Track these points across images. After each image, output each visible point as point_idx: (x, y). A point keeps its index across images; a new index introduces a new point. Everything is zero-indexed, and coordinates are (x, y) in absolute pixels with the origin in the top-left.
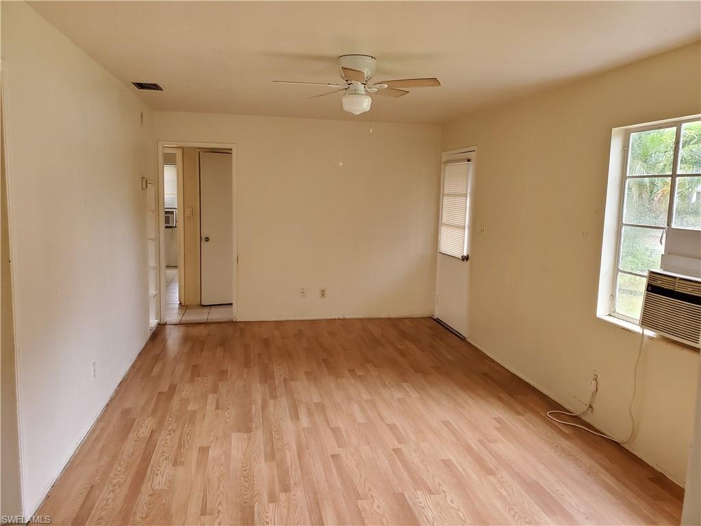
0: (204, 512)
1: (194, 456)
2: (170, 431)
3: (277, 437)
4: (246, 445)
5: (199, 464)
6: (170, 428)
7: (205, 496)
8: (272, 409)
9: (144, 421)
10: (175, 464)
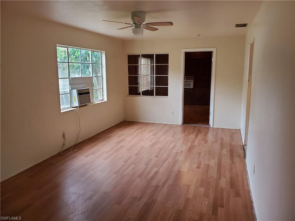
0: (200, 153)
1: (202, 166)
2: (212, 178)
3: (170, 166)
4: (183, 166)
5: (201, 164)
6: (212, 179)
7: (199, 156)
8: (163, 180)
9: (225, 186)
10: (209, 165)
